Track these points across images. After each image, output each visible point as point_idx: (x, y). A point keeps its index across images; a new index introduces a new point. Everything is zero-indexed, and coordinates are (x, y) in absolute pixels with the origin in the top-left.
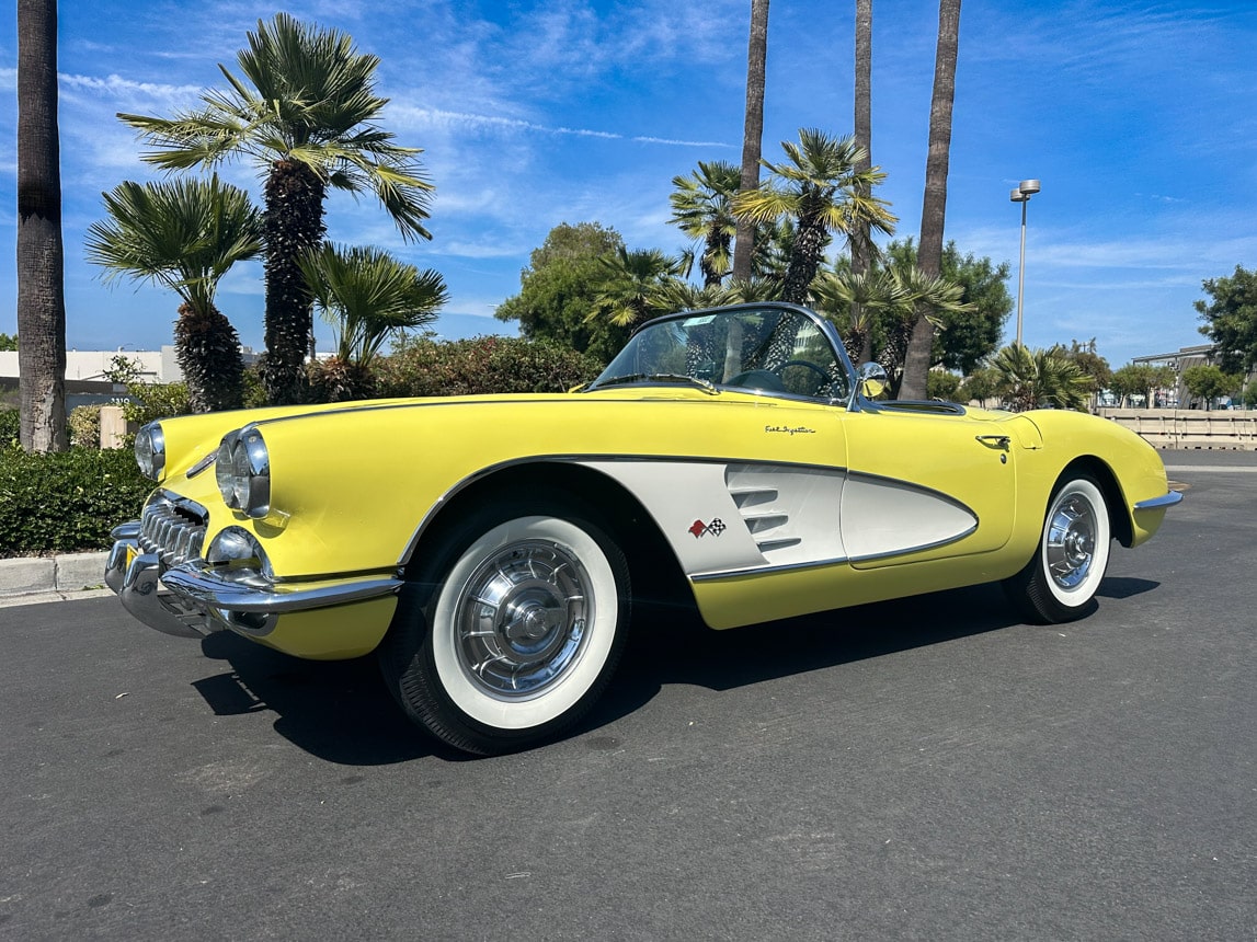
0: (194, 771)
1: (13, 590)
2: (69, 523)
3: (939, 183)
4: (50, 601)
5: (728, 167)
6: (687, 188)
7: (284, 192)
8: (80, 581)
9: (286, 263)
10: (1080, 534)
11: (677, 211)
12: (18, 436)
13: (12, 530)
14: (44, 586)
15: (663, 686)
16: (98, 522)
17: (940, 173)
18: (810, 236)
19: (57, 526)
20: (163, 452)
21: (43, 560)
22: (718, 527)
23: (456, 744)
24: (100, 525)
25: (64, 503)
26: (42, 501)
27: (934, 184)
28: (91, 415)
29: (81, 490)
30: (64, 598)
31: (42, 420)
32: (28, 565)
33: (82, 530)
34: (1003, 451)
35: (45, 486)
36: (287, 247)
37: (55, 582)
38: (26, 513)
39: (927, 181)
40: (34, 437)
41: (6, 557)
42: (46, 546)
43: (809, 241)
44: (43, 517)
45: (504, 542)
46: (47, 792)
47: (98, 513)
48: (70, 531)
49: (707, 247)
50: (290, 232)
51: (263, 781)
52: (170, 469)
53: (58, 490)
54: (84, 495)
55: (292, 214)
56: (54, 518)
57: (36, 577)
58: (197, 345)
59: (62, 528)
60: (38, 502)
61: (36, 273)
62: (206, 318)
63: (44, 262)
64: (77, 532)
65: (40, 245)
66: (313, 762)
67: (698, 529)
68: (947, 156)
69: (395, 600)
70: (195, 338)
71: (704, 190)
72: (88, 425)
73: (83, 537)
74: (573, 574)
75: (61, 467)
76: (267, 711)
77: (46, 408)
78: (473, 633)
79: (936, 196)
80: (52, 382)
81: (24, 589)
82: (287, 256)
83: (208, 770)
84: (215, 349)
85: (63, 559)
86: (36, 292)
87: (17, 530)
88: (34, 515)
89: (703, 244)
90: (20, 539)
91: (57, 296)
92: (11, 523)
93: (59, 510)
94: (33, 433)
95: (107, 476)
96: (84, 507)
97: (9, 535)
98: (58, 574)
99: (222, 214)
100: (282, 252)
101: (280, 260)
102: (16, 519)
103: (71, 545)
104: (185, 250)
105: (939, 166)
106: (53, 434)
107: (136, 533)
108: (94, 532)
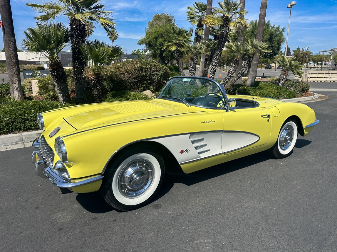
0: (56, 215)
1: (12, 143)
2: (24, 124)
3: (264, 11)
4: (21, 147)
5: (203, 4)
6: (191, 10)
7: (75, 25)
8: (29, 140)
9: (77, 46)
10: (289, 136)
11: (188, 17)
12: (10, 95)
13: (10, 127)
14: (20, 141)
15: (174, 184)
16: (32, 123)
17: (264, 8)
18: (225, 30)
19: (21, 125)
20: (44, 123)
21: (18, 135)
22: (188, 150)
23: (120, 210)
24: (33, 124)
25: (23, 119)
26: (17, 119)
27: (262, 12)
28: (29, 81)
29: (27, 115)
30: (25, 146)
31: (16, 88)
32: (15, 136)
33: (28, 126)
34: (268, 118)
35: (17, 115)
36: (77, 41)
37: (22, 140)
38: (13, 122)
39: (260, 11)
40: (14, 93)
41: (9, 134)
42: (19, 130)
43: (225, 31)
44: (17, 123)
45: (130, 161)
46: (21, 222)
47: (32, 121)
48: (25, 126)
49: (197, 27)
50: (77, 37)
51: (73, 218)
52: (46, 128)
53: (21, 115)
54: (27, 116)
55: (77, 32)
56: (20, 123)
57: (17, 139)
58: (54, 72)
59: (23, 125)
60: (16, 119)
61: (9, 48)
62: (56, 65)
63: (11, 45)
64: (27, 126)
65: (9, 40)
67: (182, 152)
68: (267, 3)
69: (102, 180)
70: (53, 70)
71: (196, 10)
72: (29, 84)
73: (28, 128)
74: (149, 165)
75: (21, 108)
77: (16, 85)
78: (123, 183)
79: (263, 15)
80: (17, 78)
81: (15, 142)
82: (77, 44)
83: (60, 214)
84: (59, 73)
85: (24, 134)
86: (10, 54)
87: (11, 126)
88: (15, 122)
89: (196, 26)
90: (12, 129)
91: (16, 55)
92: (10, 125)
93: (22, 121)
95: (33, 110)
96: (28, 119)
97: (9, 128)
98: (23, 138)
99: (57, 36)
100: (75, 42)
101: (75, 45)
102: (11, 124)
103: (26, 130)
104: (48, 48)
105: (264, 6)
106: (19, 92)
107: (39, 146)
108: (31, 126)
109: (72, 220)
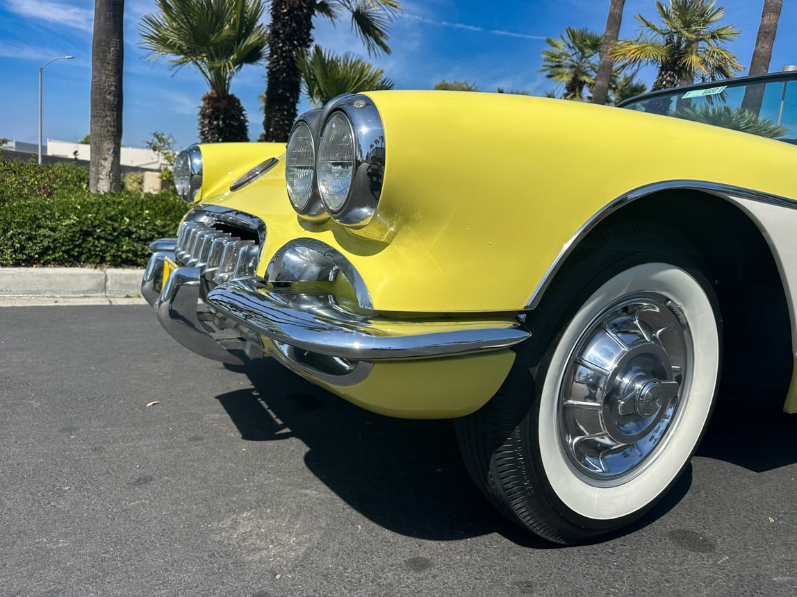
0: (229, 522)
1: (74, 292)
2: (118, 244)
3: (767, 47)
4: (100, 304)
5: (589, 32)
6: (554, 46)
7: (286, 8)
8: (124, 290)
9: (283, 64)
11: (546, 64)
12: (88, 183)
13: (76, 246)
14: (97, 291)
16: (139, 246)
17: (769, 38)
18: (668, 78)
19: (108, 246)
20: (200, 174)
21: (97, 271)
24: (140, 249)
25: (114, 230)
26: (99, 226)
27: (762, 47)
28: (138, 178)
29: (128, 220)
30: (111, 302)
31: (104, 173)
32: (86, 274)
33: (127, 251)
35: (101, 216)
36: (285, 51)
37: (105, 289)
38: (86, 234)
39: (757, 45)
40: (99, 185)
41: (70, 266)
42: (100, 261)
43: (667, 82)
44: (99, 238)
47: (139, 239)
48: (118, 251)
49: (566, 91)
50: (289, 39)
51: (310, 549)
52: (207, 189)
53: (111, 218)
54: (129, 225)
55: (290, 25)
56: (107, 240)
57: (90, 284)
58: (217, 118)
59: (112, 248)
60: (95, 227)
61: (105, 64)
62: (224, 98)
63: (110, 56)
64: (123, 252)
65: (108, 44)
66: (362, 525)
68: (776, 26)
70: (216, 113)
71: (567, 50)
72: (135, 185)
73: (128, 257)
75: (114, 202)
76: (294, 440)
77: (107, 165)
78: (570, 402)
79: (763, 57)
80: (112, 146)
81: (83, 292)
82: (284, 58)
83: (246, 523)
84: (230, 123)
85: (112, 271)
86: (104, 78)
87: (79, 246)
88: (92, 236)
89: (563, 89)
90: (81, 254)
91: (118, 83)
92: (75, 241)
93: (111, 234)
94: (98, 182)
95: (147, 212)
96: (129, 234)
97: (73, 249)
98: (108, 283)
99: (243, 11)
100: (281, 55)
101: (278, 62)
102: (79, 238)
103: (119, 262)
104: (212, 39)
105: (768, 33)
106: (111, 184)
107: (173, 248)
108: (135, 253)
109: (306, 555)
